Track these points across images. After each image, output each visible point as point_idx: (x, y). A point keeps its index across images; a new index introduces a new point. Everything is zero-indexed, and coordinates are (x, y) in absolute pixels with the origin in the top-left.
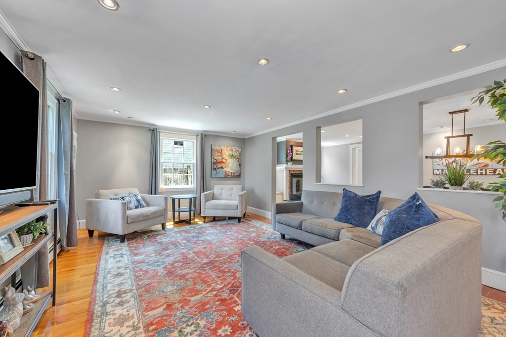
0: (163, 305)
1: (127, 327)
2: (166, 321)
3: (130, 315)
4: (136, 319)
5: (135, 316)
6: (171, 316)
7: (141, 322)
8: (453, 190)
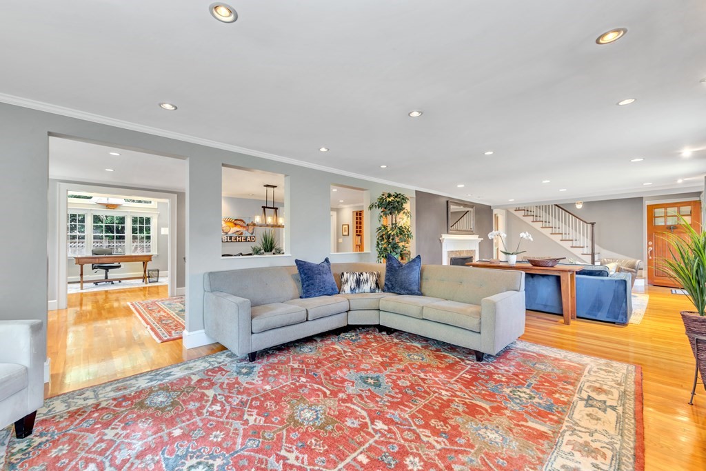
0: (522, 425)
1: (581, 438)
2: (534, 412)
3: (571, 447)
4: (567, 437)
5: (565, 441)
6: (526, 412)
7: (562, 430)
8: (268, 255)
